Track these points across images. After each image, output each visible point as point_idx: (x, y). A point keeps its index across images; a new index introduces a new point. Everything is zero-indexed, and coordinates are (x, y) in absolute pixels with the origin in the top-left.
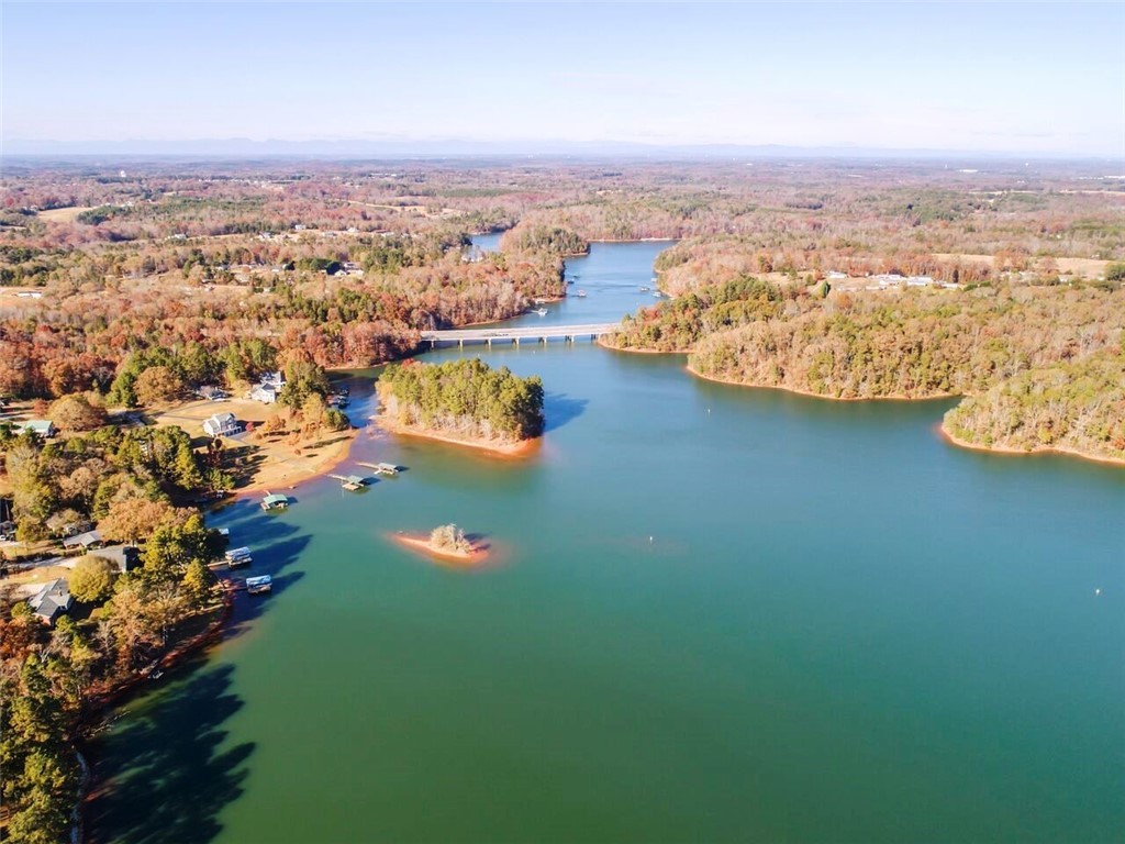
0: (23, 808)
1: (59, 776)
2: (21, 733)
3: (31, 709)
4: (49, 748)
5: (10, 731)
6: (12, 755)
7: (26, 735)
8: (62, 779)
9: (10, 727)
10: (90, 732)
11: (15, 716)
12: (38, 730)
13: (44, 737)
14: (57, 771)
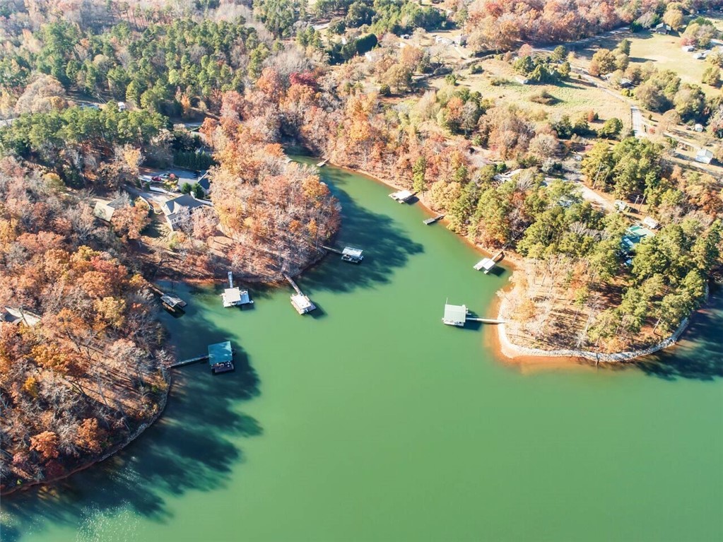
0: (675, 294)
1: (699, 291)
2: (692, 257)
3: (705, 248)
4: (702, 273)
5: (688, 252)
6: (683, 265)
7: (694, 259)
8: (700, 293)
9: (689, 250)
10: (719, 279)
11: (696, 246)
12: (701, 260)
13: (702, 267)
14: (701, 288)
